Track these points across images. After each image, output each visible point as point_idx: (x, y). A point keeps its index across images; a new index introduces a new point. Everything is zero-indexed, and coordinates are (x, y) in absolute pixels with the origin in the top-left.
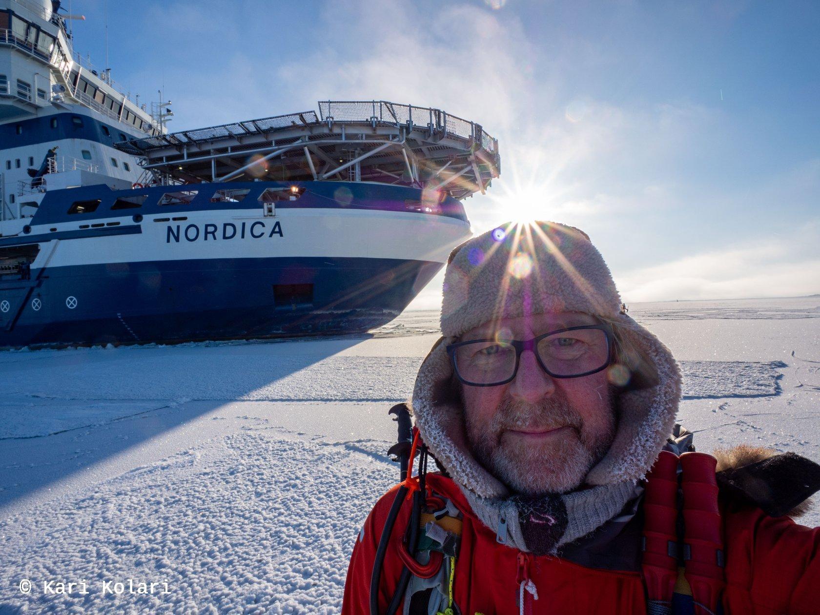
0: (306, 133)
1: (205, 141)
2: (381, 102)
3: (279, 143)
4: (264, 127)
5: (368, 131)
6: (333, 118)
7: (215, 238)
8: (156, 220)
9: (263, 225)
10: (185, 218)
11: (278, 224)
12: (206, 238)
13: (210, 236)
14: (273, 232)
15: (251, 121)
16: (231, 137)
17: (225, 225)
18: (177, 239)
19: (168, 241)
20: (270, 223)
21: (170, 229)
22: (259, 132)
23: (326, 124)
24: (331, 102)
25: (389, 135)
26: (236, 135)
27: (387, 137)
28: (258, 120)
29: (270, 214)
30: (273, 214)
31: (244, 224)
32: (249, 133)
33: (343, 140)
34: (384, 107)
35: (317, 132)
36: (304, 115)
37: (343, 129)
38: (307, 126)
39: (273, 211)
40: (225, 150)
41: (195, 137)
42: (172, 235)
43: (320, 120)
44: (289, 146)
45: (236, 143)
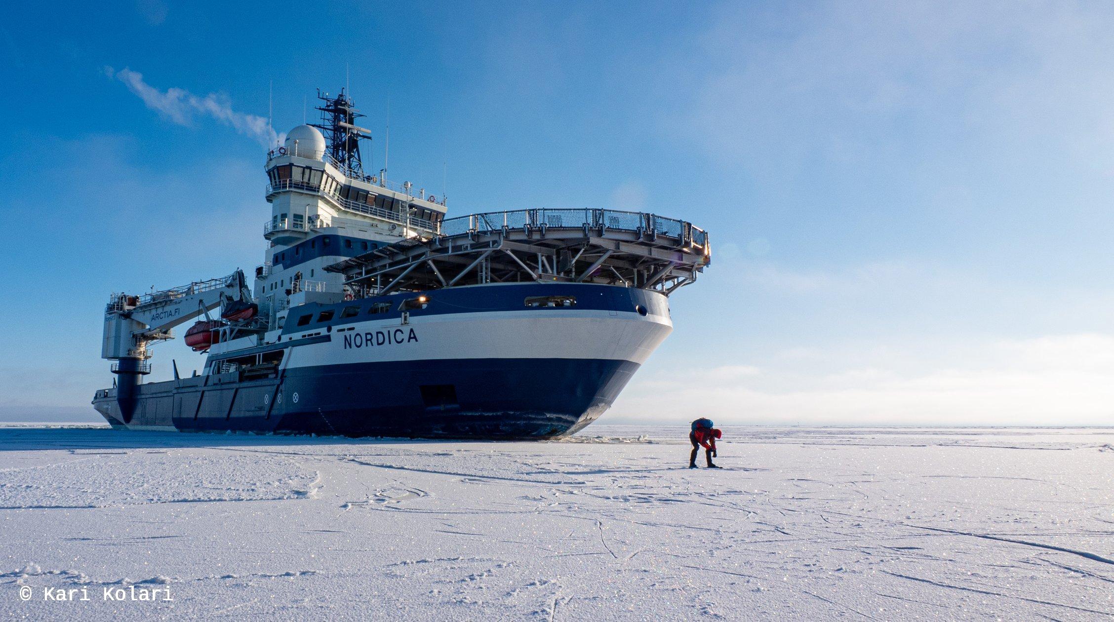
7: (372, 345)
8: (339, 330)
9: (402, 333)
11: (412, 330)
12: (367, 345)
13: (369, 342)
14: (410, 338)
17: (378, 333)
18: (350, 347)
19: (345, 348)
20: (406, 330)
21: (346, 338)
29: (405, 322)
30: (408, 322)
31: (389, 332)
39: (408, 319)
42: (348, 342)
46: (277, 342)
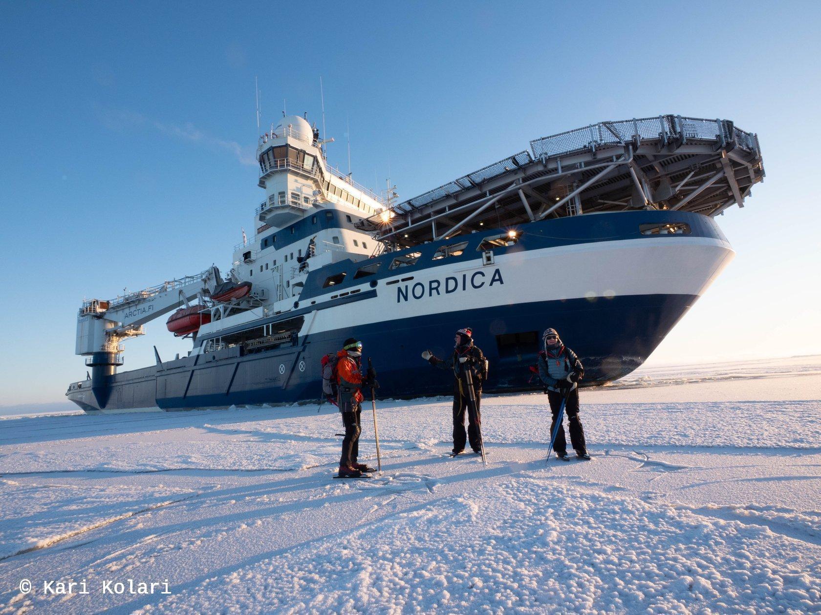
0: (521, 175)
1: (426, 206)
2: (598, 124)
3: (492, 192)
4: (478, 180)
5: (588, 158)
6: (546, 154)
7: (439, 294)
8: (389, 283)
9: (483, 275)
10: (412, 278)
11: (497, 271)
12: (431, 295)
13: (434, 292)
14: (493, 280)
15: (466, 176)
16: (448, 197)
17: (447, 279)
18: (406, 298)
19: (399, 301)
20: (490, 272)
21: (400, 290)
22: (475, 185)
23: (540, 162)
24: (543, 139)
25: (612, 157)
26: (453, 193)
27: (610, 159)
28: (472, 174)
29: (489, 262)
30: (492, 262)
31: (464, 276)
32: (464, 189)
33: (560, 173)
34: (604, 128)
35: (530, 172)
36: (517, 158)
37: (559, 162)
38: (520, 168)
39: (492, 259)
40: (443, 210)
41: (417, 204)
42: (402, 295)
43: (533, 159)
44: (503, 192)
45: (453, 202)
46: (294, 309)
